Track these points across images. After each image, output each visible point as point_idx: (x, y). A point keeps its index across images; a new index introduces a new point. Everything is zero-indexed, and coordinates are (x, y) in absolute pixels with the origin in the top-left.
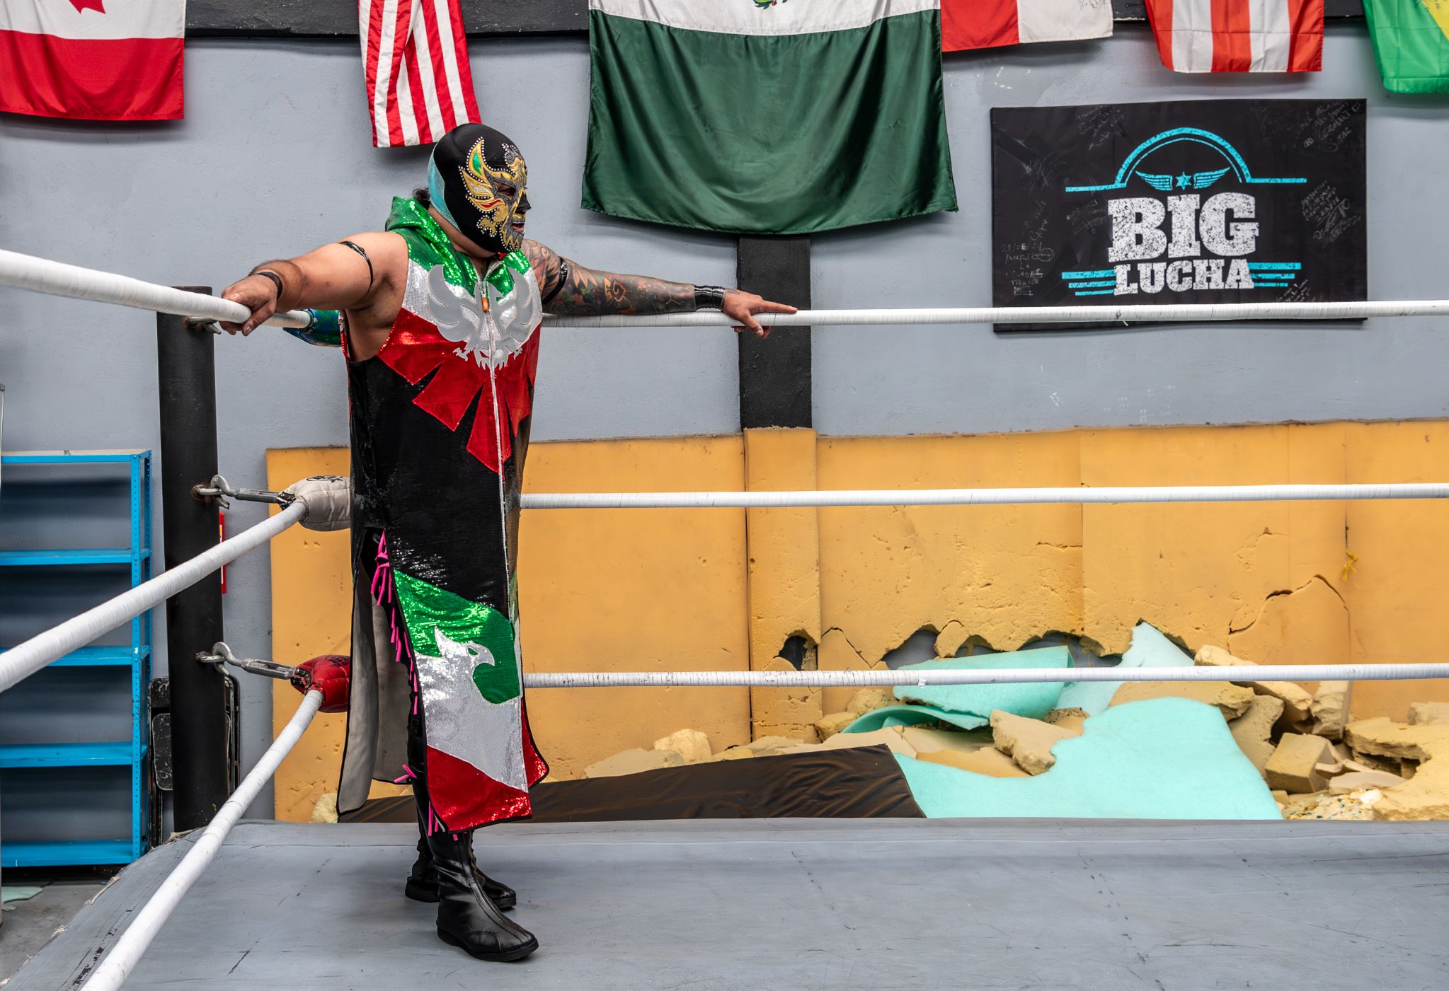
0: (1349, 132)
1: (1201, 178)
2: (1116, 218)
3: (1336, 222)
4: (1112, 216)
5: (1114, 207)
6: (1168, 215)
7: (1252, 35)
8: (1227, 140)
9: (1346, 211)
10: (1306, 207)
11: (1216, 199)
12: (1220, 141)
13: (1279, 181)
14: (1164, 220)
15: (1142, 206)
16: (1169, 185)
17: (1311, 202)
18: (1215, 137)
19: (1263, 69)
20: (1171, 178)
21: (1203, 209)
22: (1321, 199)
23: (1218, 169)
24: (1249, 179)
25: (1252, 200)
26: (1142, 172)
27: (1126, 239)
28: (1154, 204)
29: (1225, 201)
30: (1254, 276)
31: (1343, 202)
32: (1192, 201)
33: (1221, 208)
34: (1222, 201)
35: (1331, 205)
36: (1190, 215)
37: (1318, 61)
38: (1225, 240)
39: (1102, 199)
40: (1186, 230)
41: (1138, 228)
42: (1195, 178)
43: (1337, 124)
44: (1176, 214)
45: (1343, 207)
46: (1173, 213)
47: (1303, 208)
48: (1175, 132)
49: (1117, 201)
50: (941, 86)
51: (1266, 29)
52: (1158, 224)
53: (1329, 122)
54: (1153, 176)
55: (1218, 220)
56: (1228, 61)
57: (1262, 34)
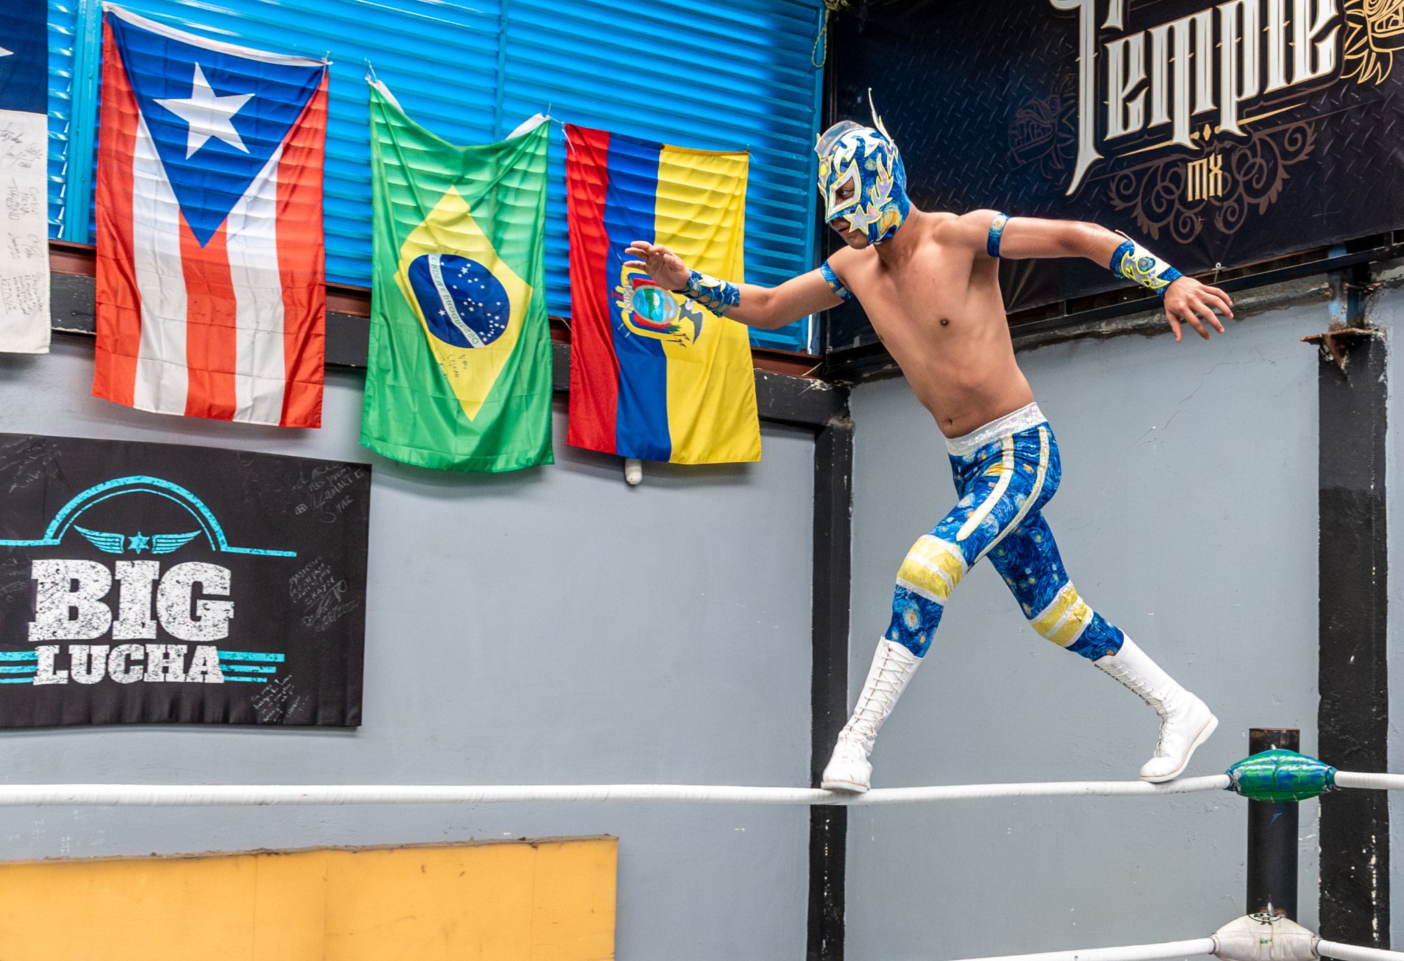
0: (349, 502)
1: (163, 541)
2: (42, 583)
3: (330, 607)
4: (37, 580)
5: (41, 569)
6: (116, 585)
7: (237, 377)
8: (198, 498)
9: (341, 594)
10: (295, 586)
11: (180, 569)
12: (190, 497)
13: (262, 552)
14: (111, 590)
15: (81, 571)
16: (119, 546)
17: (300, 580)
18: (183, 492)
19: (250, 419)
20: (122, 537)
21: (163, 580)
22: (312, 579)
23: (185, 532)
24: (224, 548)
25: (227, 573)
26: (83, 527)
27: (55, 612)
28: (96, 570)
29: (192, 572)
30: (225, 668)
31: (339, 584)
32: (150, 569)
33: (187, 581)
34: (188, 572)
35: (324, 586)
36: (145, 587)
37: (317, 416)
38: (190, 621)
39: (25, 558)
40: (139, 605)
41: (73, 599)
42: (154, 541)
43: (335, 490)
44: (127, 584)
45: (339, 589)
46: (122, 582)
47: (291, 587)
48: (131, 480)
49: (46, 561)
51: (256, 371)
52: (102, 595)
53: (325, 488)
54: (97, 534)
55: (181, 596)
56: (207, 406)
57: (250, 378)
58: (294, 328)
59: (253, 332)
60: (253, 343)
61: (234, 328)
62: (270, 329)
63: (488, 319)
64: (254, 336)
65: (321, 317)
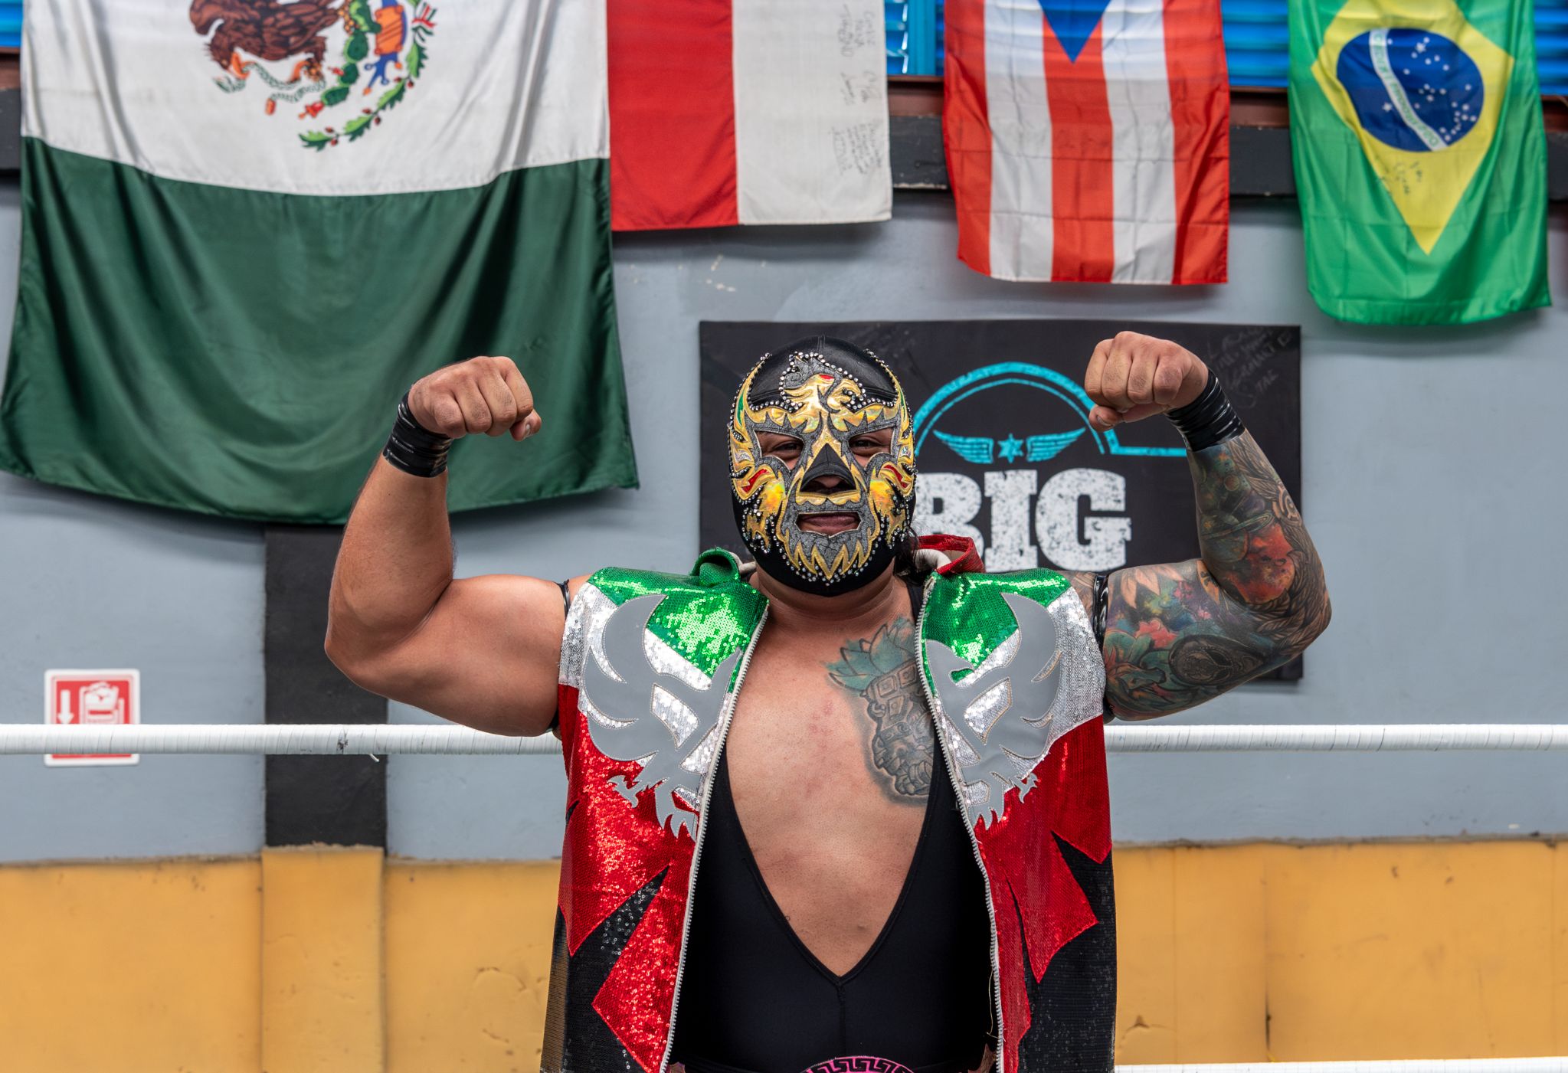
0: (1273, 378)
1: (1039, 444)
6: (986, 503)
7: (1117, 226)
11: (1062, 478)
12: (1069, 386)
13: (1163, 452)
14: (980, 510)
15: (944, 487)
16: (988, 454)
19: (1133, 278)
20: (991, 442)
21: (1043, 493)
23: (1065, 432)
24: (1115, 449)
25: (1120, 481)
26: (944, 432)
28: (962, 485)
29: (1076, 483)
32: (1026, 480)
33: (1071, 494)
34: (1073, 482)
36: (1021, 503)
37: (1221, 268)
38: (1077, 545)
40: (1014, 528)
42: (1029, 445)
43: (1255, 364)
44: (999, 502)
46: (994, 499)
48: (997, 369)
50: (610, 283)
51: (1139, 214)
52: (970, 516)
53: (1240, 362)
54: (960, 440)
55: (1065, 514)
56: (1078, 264)
57: (1132, 225)
58: (1186, 153)
59: (1133, 163)
60: (1135, 177)
61: (1109, 160)
62: (1156, 156)
63: (1452, 111)
64: (1136, 168)
65: (1223, 135)
